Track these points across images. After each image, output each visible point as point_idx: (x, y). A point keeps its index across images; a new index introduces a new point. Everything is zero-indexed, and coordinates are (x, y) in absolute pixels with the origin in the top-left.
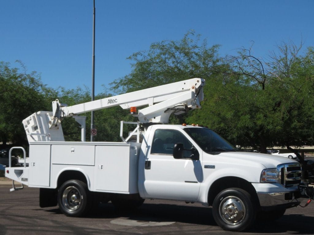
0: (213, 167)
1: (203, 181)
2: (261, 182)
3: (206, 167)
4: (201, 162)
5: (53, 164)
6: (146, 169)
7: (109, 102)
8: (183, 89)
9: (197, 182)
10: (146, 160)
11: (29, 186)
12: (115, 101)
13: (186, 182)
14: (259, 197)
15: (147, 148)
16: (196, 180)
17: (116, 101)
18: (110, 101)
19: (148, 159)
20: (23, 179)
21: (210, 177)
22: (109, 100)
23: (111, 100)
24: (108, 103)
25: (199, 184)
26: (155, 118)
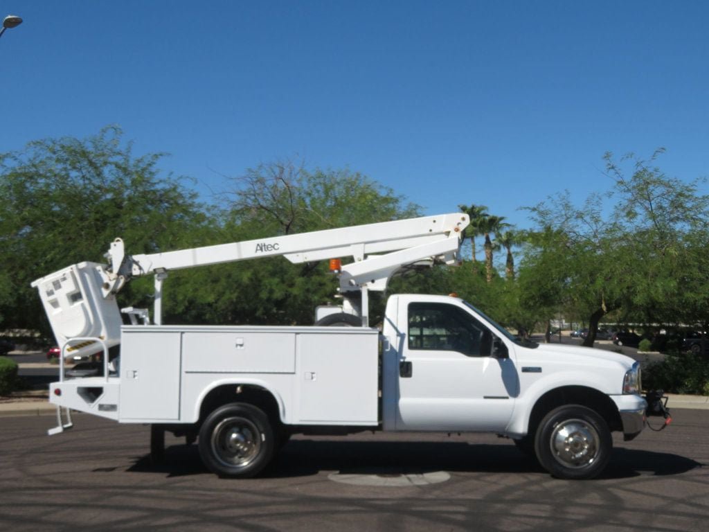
0: (538, 370)
1: (520, 396)
2: (623, 394)
3: (525, 370)
4: (514, 361)
5: (187, 372)
6: (402, 376)
7: (259, 248)
8: (431, 230)
9: (507, 398)
10: (402, 360)
11: (121, 421)
12: (273, 247)
13: (486, 397)
14: (623, 418)
15: (399, 338)
16: (506, 394)
17: (276, 247)
18: (261, 248)
19: (404, 358)
20: (101, 407)
21: (534, 388)
22: (258, 245)
23: (265, 245)
24: (257, 250)
25: (511, 401)
26: (373, 281)
